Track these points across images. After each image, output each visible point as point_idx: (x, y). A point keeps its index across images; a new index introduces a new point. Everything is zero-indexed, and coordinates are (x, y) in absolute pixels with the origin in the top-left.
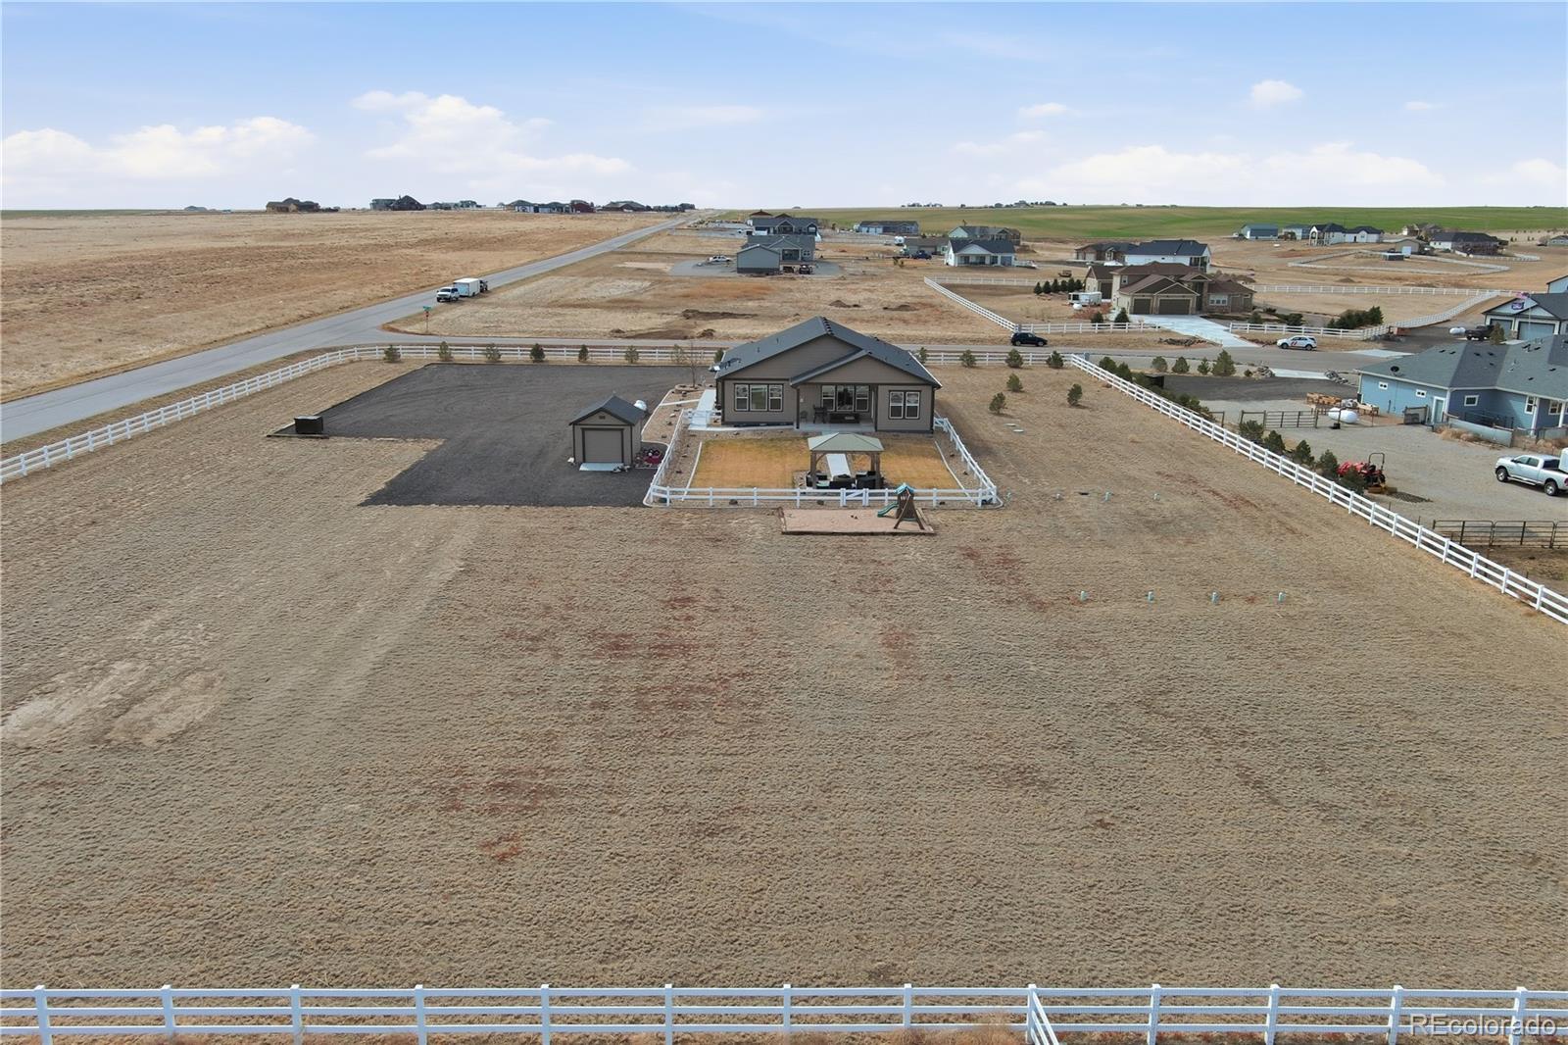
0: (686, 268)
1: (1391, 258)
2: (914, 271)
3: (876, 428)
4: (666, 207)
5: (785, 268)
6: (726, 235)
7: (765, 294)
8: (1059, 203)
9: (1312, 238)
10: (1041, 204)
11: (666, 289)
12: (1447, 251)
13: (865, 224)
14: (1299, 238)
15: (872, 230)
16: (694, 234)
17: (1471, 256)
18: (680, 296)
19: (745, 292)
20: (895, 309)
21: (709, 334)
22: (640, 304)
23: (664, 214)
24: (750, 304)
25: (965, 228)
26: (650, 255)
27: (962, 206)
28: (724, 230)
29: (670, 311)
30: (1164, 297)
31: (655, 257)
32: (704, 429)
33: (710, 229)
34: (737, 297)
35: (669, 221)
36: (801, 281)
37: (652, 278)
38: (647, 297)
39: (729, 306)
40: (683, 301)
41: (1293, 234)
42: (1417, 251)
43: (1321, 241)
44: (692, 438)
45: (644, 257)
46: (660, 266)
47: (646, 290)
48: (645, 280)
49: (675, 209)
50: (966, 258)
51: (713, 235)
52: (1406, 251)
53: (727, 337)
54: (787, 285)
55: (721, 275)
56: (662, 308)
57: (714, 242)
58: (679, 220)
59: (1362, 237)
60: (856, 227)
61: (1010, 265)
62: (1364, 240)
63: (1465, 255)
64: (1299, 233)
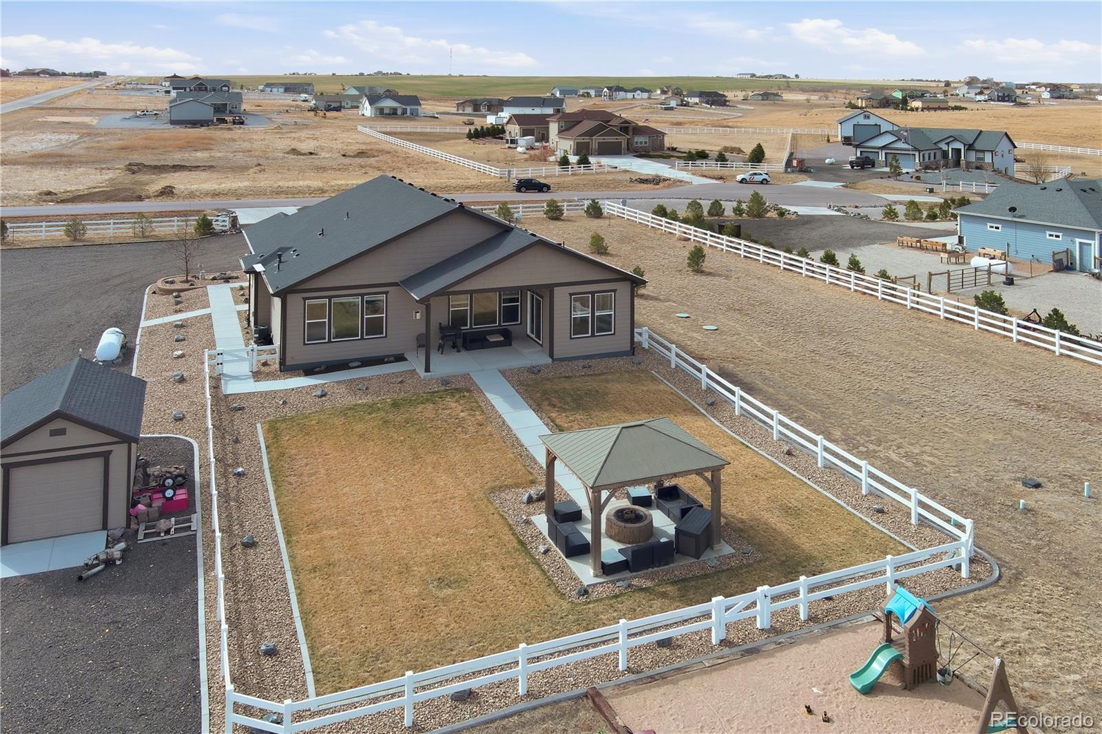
0: (114, 121)
1: (666, 109)
2: (336, 121)
3: (551, 355)
4: (81, 73)
5: (218, 120)
6: (146, 93)
7: (210, 144)
8: (404, 73)
9: (605, 96)
10: (391, 74)
11: (98, 142)
12: (697, 104)
13: (268, 85)
14: (593, 96)
15: (275, 90)
16: (114, 92)
17: (713, 107)
18: (118, 149)
19: (189, 142)
20: (354, 157)
21: (168, 192)
22: (72, 159)
23: (78, 78)
24: (199, 154)
25: (356, 88)
26: (72, 110)
27: (333, 74)
28: (142, 89)
29: (109, 166)
30: (601, 139)
31: (77, 112)
32: (251, 386)
33: (128, 89)
34: (181, 148)
35: (86, 83)
36: (238, 132)
37: (81, 131)
38: (75, 150)
39: (177, 157)
40: (123, 154)
41: (588, 93)
42: (680, 103)
43: (611, 97)
44: (238, 414)
45: (66, 112)
46: (87, 119)
47: (74, 143)
48: (72, 133)
49: (89, 75)
50: (381, 110)
51: (132, 93)
52: (673, 104)
53: (191, 195)
54: (227, 135)
55: (153, 127)
56: (100, 162)
57: (134, 99)
58: (95, 83)
59: (638, 94)
60: (261, 87)
61: (417, 115)
62: (640, 97)
63: (709, 106)
64: (592, 93)
